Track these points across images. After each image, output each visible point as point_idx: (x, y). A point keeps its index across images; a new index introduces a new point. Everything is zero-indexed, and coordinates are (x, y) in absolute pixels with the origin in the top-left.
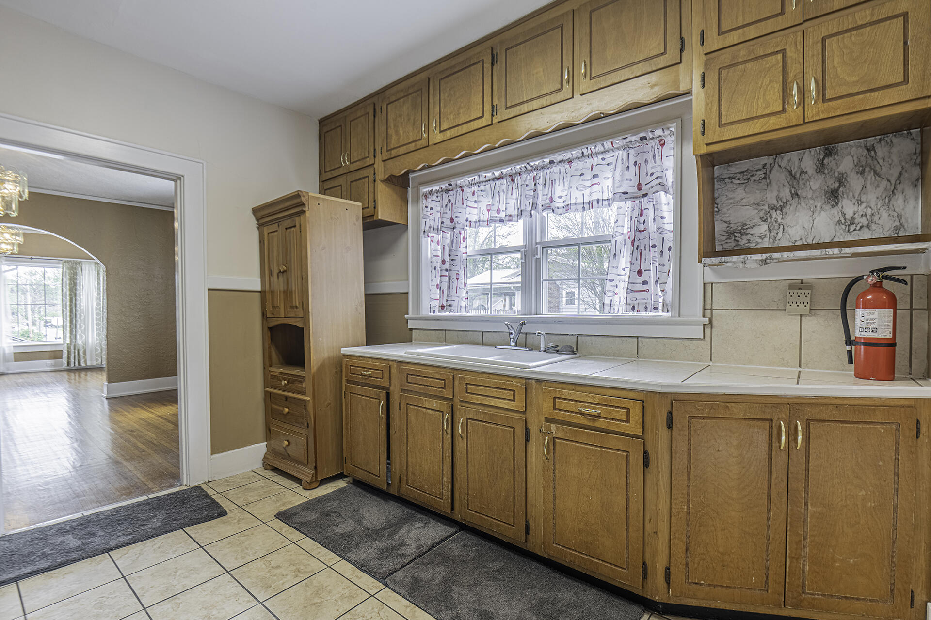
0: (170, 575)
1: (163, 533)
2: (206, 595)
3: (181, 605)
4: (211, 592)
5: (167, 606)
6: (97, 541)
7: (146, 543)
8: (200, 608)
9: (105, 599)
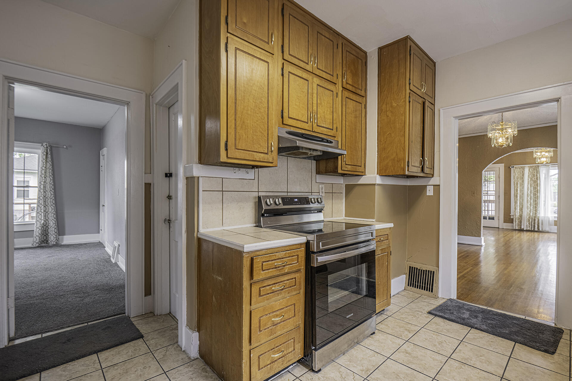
0: (477, 355)
1: (502, 337)
2: (476, 376)
3: (462, 369)
4: (480, 377)
5: (457, 364)
6: (474, 321)
7: (490, 336)
8: (465, 377)
9: (445, 342)
